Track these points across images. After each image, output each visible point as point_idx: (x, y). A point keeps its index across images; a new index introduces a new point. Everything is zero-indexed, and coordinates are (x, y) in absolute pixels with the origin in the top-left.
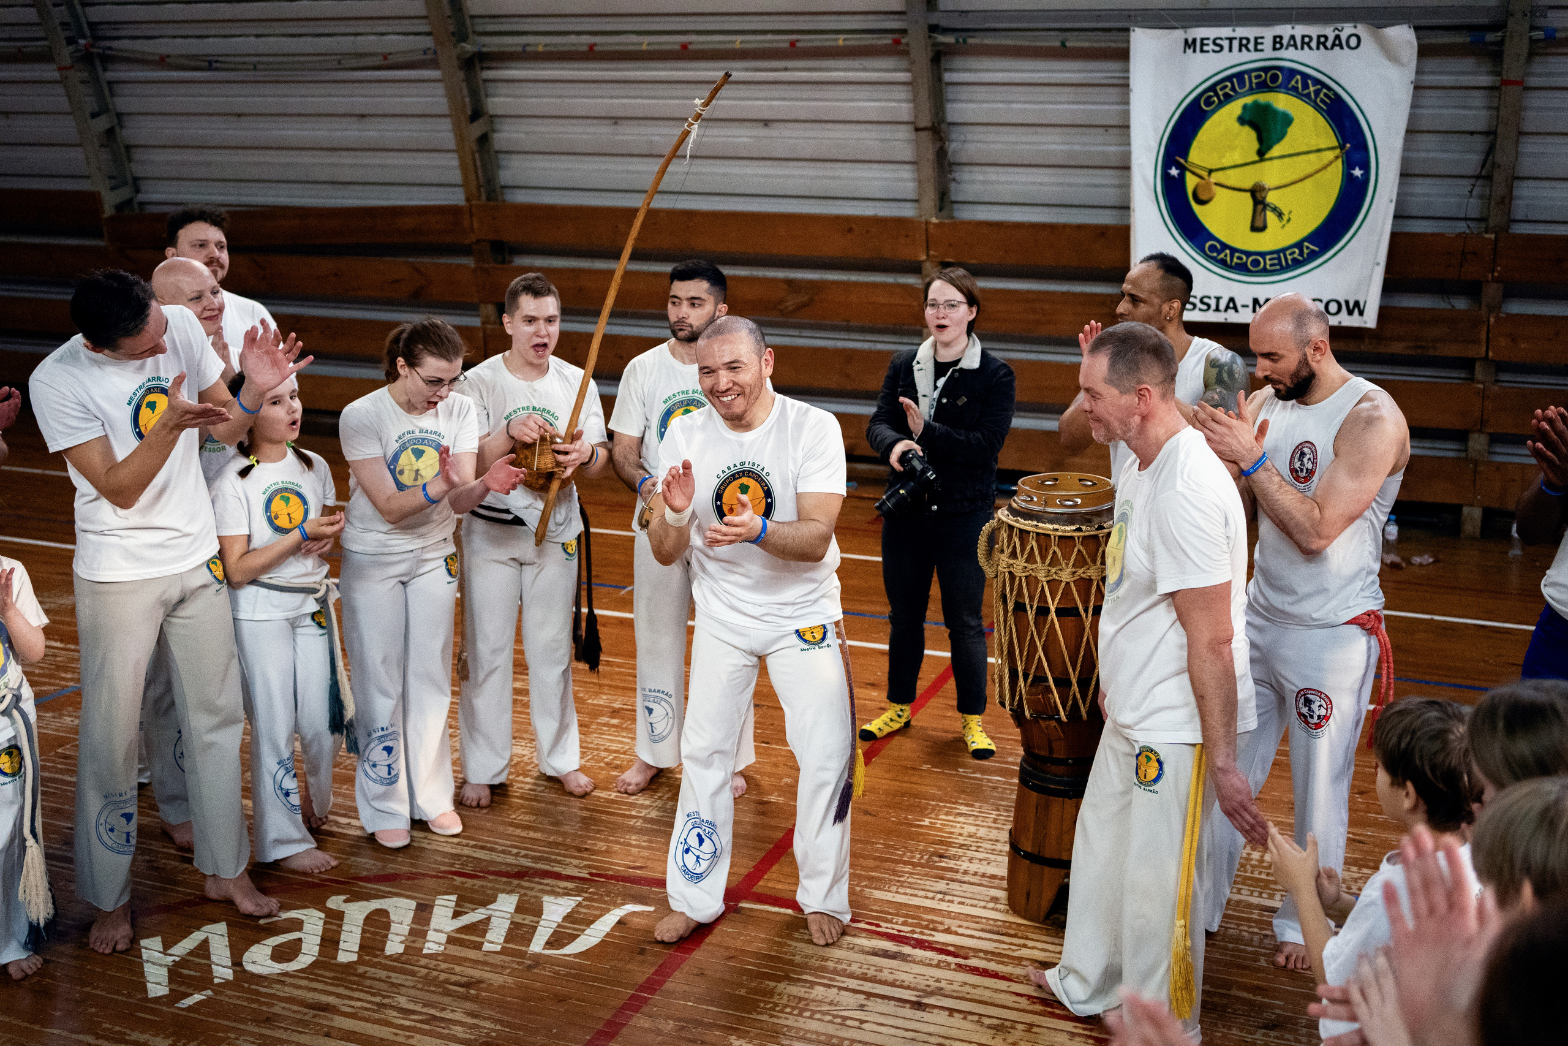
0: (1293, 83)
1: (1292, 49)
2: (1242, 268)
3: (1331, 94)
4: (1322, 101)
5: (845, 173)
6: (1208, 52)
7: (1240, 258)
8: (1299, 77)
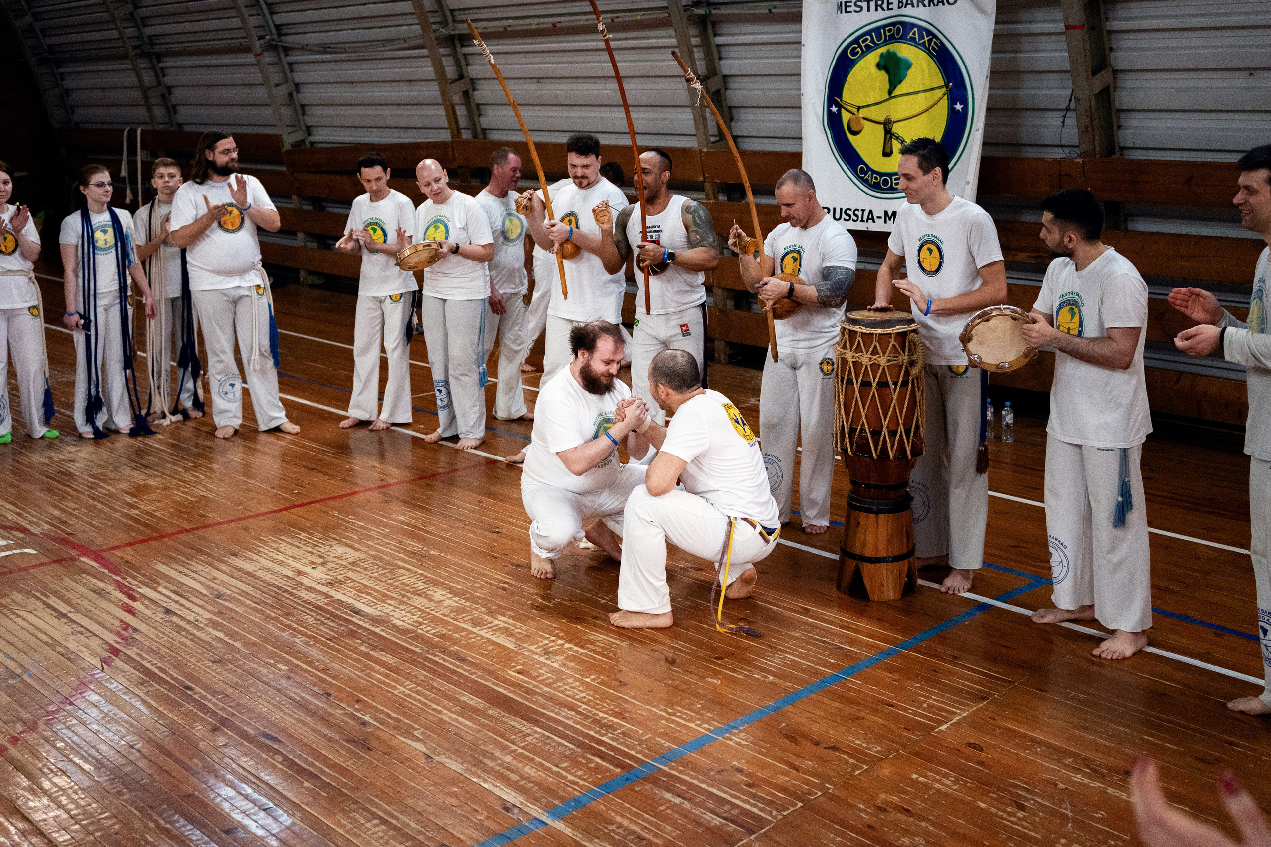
0: (910, 34)
1: (909, 7)
2: (876, 187)
3: (938, 42)
4: (933, 48)
5: (669, 116)
6: (850, 12)
7: (876, 178)
8: (915, 29)
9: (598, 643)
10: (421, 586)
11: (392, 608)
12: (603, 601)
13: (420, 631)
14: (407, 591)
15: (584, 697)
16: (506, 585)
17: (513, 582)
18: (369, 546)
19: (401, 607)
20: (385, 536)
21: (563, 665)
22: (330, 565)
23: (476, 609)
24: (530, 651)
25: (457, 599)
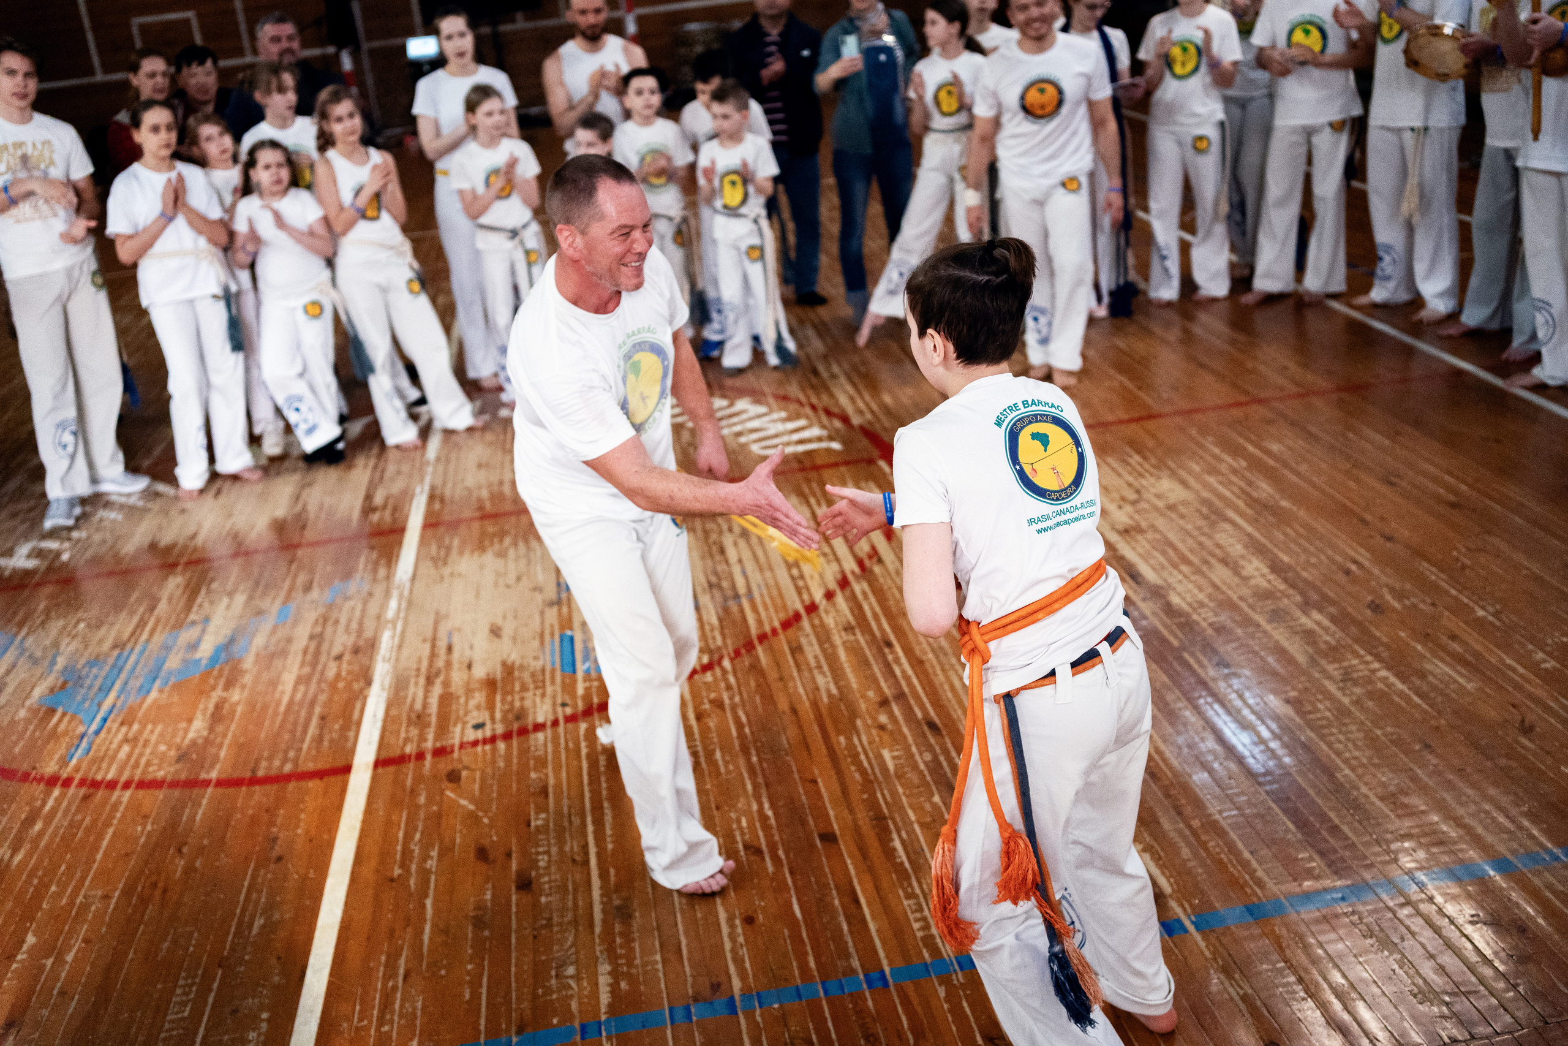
9: (1431, 678)
10: (1237, 549)
11: (1180, 577)
12: (1481, 613)
13: (1195, 617)
14: (1213, 555)
15: (1355, 758)
16: (1353, 567)
17: (1367, 563)
18: (1206, 485)
19: (1194, 578)
20: (1235, 472)
21: (1358, 703)
22: (1143, 505)
23: (1288, 596)
24: (1324, 671)
25: (1272, 577)
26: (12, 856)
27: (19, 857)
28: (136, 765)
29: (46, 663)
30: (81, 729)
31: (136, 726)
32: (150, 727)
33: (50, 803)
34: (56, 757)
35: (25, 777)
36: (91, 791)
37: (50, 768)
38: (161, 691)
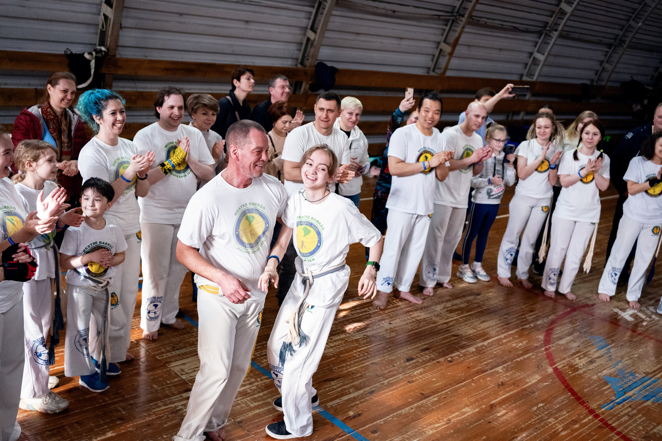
26: (562, 431)
27: (564, 433)
28: (626, 428)
29: (614, 362)
30: (613, 398)
31: (635, 411)
32: (640, 415)
33: (586, 420)
34: (598, 403)
35: (582, 403)
36: (604, 426)
37: (593, 406)
38: (653, 403)
